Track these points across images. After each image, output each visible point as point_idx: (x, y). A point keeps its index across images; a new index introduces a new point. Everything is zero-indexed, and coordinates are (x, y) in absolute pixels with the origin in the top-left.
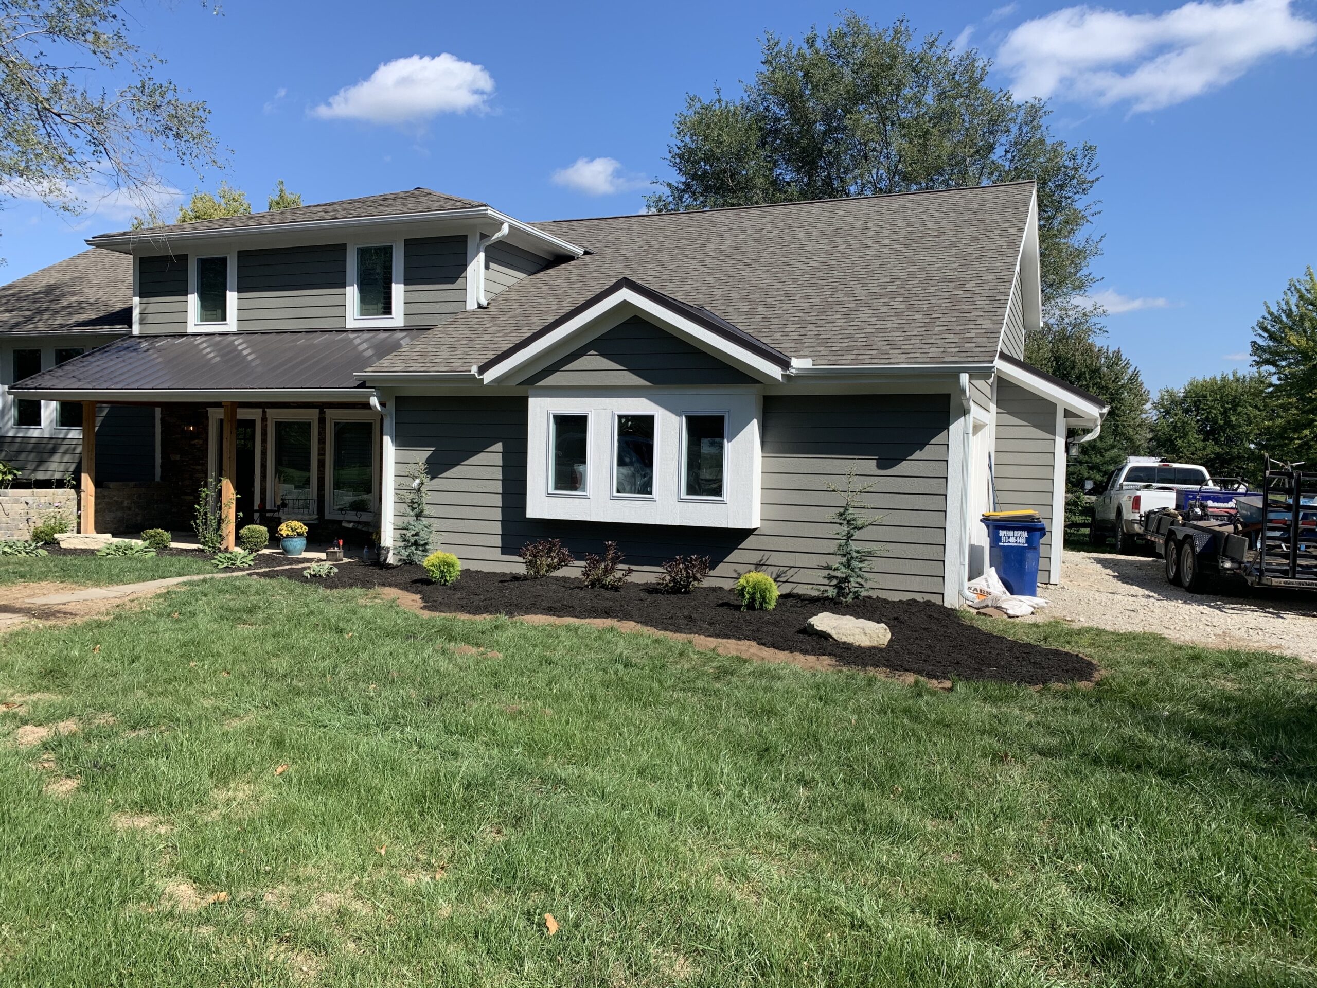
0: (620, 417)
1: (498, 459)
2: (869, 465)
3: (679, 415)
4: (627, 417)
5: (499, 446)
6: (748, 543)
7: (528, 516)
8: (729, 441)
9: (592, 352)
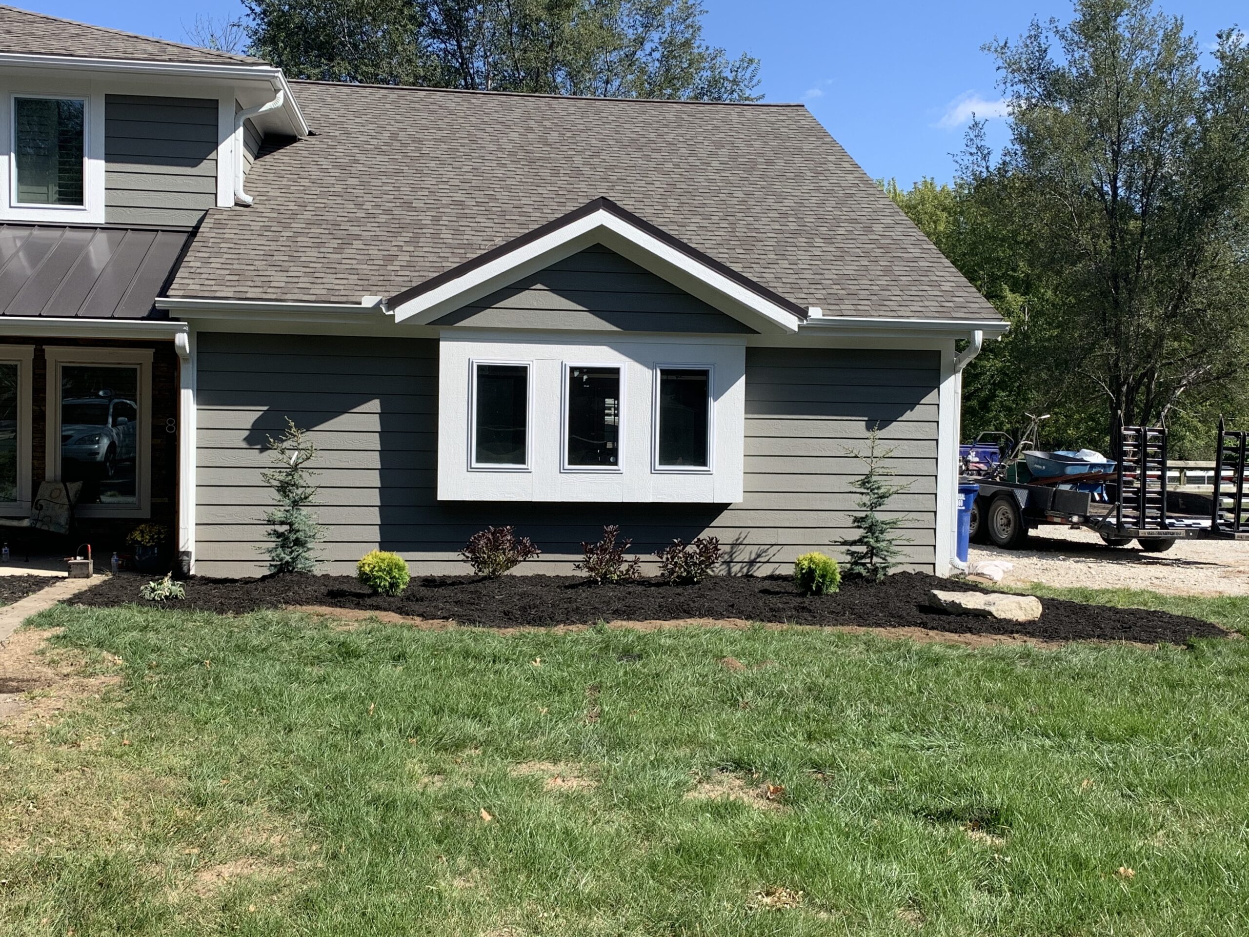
0: (573, 369)
1: (374, 423)
2: (857, 427)
3: (652, 367)
4: (581, 369)
5: (375, 405)
6: (723, 519)
7: (439, 498)
8: (715, 399)
9: (539, 286)
